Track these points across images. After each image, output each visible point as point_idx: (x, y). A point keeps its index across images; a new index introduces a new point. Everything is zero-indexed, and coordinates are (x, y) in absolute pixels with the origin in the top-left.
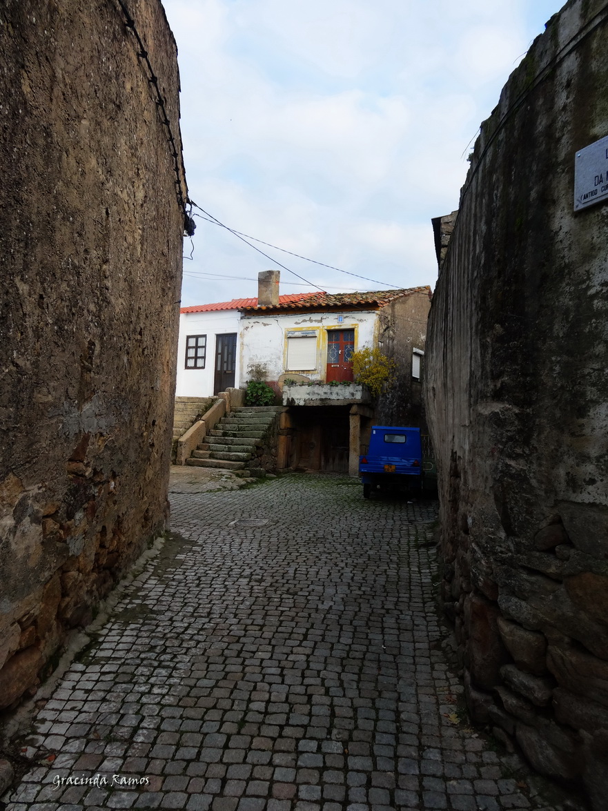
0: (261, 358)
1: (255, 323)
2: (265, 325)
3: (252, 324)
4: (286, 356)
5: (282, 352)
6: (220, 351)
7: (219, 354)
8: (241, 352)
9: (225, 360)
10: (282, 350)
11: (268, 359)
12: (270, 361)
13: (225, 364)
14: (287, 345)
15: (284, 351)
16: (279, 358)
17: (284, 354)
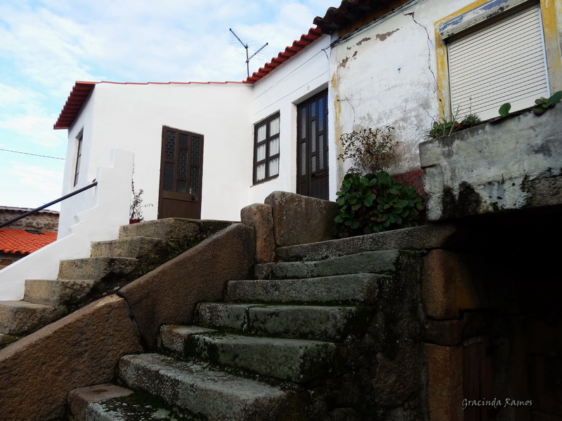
0: (380, 120)
1: (359, 43)
2: (382, 37)
3: (356, 48)
4: (445, 92)
5: (432, 87)
6: (304, 136)
7: (304, 141)
8: (337, 119)
9: (314, 150)
10: (433, 81)
11: (399, 115)
12: (404, 120)
13: (314, 159)
14: (445, 64)
15: (439, 80)
16: (425, 106)
17: (438, 88)
